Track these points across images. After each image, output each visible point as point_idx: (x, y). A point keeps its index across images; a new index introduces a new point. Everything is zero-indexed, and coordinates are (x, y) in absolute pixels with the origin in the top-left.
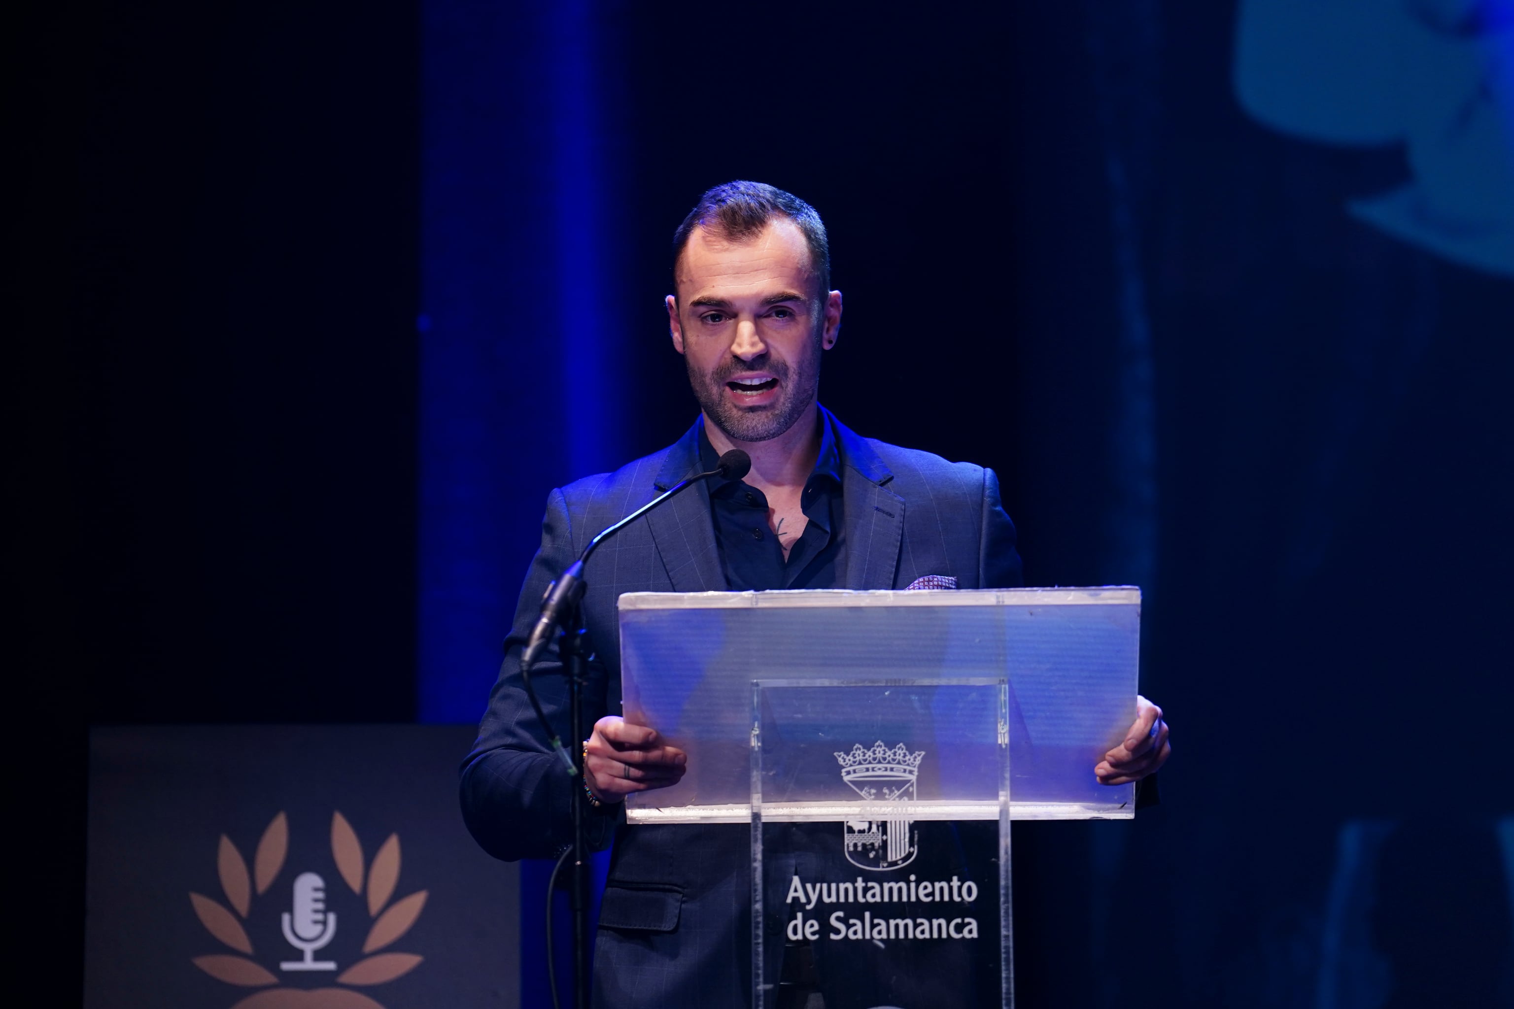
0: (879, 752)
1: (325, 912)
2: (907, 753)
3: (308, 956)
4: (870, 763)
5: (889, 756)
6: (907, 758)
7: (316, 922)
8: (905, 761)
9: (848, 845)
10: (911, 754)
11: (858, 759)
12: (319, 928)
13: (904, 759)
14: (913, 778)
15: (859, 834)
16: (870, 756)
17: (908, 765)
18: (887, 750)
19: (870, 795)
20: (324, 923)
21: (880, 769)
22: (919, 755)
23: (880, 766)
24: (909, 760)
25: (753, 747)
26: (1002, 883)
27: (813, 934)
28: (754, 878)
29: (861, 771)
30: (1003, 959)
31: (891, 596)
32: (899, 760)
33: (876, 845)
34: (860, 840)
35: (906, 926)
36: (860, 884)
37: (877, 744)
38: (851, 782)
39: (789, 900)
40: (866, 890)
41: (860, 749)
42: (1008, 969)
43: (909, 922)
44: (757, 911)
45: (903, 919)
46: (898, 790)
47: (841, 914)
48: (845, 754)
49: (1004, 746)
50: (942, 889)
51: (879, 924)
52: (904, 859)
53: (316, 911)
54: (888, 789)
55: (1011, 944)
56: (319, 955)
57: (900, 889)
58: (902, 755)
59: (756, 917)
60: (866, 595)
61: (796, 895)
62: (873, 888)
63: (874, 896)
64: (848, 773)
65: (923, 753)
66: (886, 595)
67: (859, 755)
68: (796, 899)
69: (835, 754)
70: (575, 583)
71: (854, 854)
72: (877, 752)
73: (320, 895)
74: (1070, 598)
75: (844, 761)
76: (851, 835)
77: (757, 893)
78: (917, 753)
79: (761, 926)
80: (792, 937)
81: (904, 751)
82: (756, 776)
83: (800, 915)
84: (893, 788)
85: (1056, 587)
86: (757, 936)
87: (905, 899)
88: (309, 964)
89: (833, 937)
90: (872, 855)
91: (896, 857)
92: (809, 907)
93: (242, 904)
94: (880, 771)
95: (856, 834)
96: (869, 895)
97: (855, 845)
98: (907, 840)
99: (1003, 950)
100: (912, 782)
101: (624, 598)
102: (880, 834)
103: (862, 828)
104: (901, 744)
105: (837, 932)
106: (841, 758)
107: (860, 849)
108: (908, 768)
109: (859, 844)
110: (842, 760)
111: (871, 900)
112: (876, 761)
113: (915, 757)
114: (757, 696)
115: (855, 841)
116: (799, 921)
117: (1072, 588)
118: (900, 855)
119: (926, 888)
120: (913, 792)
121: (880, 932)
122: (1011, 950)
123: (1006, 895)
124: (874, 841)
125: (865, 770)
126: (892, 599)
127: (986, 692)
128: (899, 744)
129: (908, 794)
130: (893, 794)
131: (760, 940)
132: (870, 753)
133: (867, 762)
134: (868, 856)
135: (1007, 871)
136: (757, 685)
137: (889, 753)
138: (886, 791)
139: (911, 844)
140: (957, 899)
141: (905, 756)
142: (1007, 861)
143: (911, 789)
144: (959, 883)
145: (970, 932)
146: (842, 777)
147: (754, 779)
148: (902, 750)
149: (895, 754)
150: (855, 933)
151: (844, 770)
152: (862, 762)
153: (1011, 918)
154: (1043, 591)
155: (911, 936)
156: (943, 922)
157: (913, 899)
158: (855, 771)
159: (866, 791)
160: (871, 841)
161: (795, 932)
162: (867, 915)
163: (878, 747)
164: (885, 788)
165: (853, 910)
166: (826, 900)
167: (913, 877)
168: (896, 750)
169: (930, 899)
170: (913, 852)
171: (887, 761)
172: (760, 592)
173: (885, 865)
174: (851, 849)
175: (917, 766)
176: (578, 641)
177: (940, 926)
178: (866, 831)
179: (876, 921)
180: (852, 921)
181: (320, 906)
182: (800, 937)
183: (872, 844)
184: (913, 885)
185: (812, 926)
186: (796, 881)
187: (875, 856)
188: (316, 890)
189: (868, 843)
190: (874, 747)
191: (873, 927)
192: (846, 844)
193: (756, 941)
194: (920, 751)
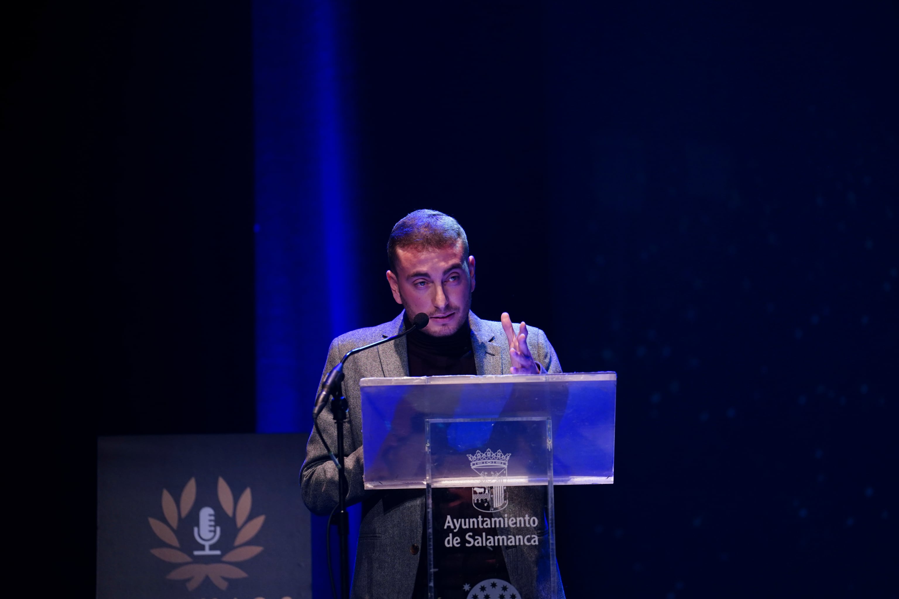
0: (489, 454)
1: (215, 526)
2: (503, 454)
3: (207, 548)
4: (484, 459)
5: (494, 456)
6: (502, 457)
7: (210, 531)
8: (502, 458)
9: (474, 500)
10: (504, 455)
11: (478, 457)
12: (212, 534)
13: (501, 457)
14: (506, 466)
15: (479, 495)
16: (484, 456)
17: (503, 460)
18: (492, 453)
19: (485, 475)
20: (215, 532)
21: (489, 462)
22: (508, 455)
23: (489, 461)
24: (504, 458)
25: (427, 452)
26: (550, 517)
27: (457, 544)
28: (428, 517)
29: (480, 463)
30: (551, 555)
31: (494, 378)
32: (499, 458)
33: (488, 500)
34: (480, 497)
35: (503, 539)
36: (480, 519)
37: (488, 450)
38: (475, 469)
39: (445, 527)
40: (483, 522)
41: (479, 453)
42: (553, 560)
43: (505, 537)
44: (430, 533)
45: (502, 536)
46: (498, 473)
47: (471, 534)
48: (472, 455)
49: (550, 450)
50: (520, 521)
51: (490, 539)
52: (502, 507)
53: (211, 526)
54: (493, 472)
55: (555, 547)
56: (212, 548)
57: (500, 521)
58: (500, 455)
59: (430, 536)
60: (482, 377)
61: (449, 525)
62: (486, 521)
63: (487, 525)
64: (474, 464)
65: (510, 454)
66: (492, 377)
67: (479, 456)
68: (449, 527)
69: (467, 455)
70: (339, 374)
71: (477, 504)
72: (488, 454)
73: (213, 518)
74: (582, 378)
75: (472, 459)
76: (475, 495)
77: (430, 524)
78: (507, 454)
79: (432, 540)
80: (447, 546)
81: (501, 453)
82: (428, 467)
83: (451, 535)
84: (496, 472)
85: (575, 373)
86: (430, 545)
87: (502, 526)
88: (207, 552)
89: (467, 545)
90: (486, 505)
91: (498, 506)
92: (455, 531)
93: (174, 523)
94: (489, 463)
95: (478, 494)
96: (485, 524)
97: (478, 500)
98: (503, 497)
99: (551, 550)
100: (505, 468)
101: (362, 381)
102: (490, 494)
103: (481, 492)
104: (500, 450)
105: (469, 542)
106: (470, 457)
107: (480, 502)
108: (503, 462)
109: (480, 499)
110: (471, 458)
111: (485, 527)
112: (488, 458)
113: (507, 456)
114: (428, 428)
115: (477, 498)
116: (450, 538)
117: (583, 373)
118: (500, 505)
119: (512, 520)
120: (506, 473)
121: (490, 543)
122: (555, 551)
123: (552, 523)
124: (487, 498)
125: (482, 463)
126: (494, 379)
127: (540, 425)
128: (498, 450)
129: (503, 474)
130: (496, 474)
131: (431, 547)
132: (484, 455)
133: (483, 459)
134: (484, 505)
135: (552, 512)
136: (428, 422)
137: (493, 454)
138: (492, 473)
139: (505, 499)
140: (528, 525)
141: (501, 456)
142: (552, 506)
143: (505, 472)
144: (529, 518)
145: (535, 542)
146: (471, 467)
147: (427, 468)
148: (500, 453)
149: (496, 455)
150: (478, 543)
151: (471, 463)
152: (481, 459)
153: (554, 535)
154: (568, 374)
155: (505, 544)
156: (521, 537)
157: (506, 526)
158: (477, 464)
159: (482, 473)
160: (485, 498)
161: (449, 543)
162: (484, 534)
163: (488, 451)
164: (492, 472)
165: (477, 532)
166: (464, 527)
167: (506, 515)
168: (497, 453)
169: (515, 526)
170: (506, 502)
171: (492, 459)
172: (430, 377)
173: (492, 509)
174: (476, 502)
175: (507, 461)
176: (341, 402)
177: (519, 539)
178: (483, 493)
179: (488, 537)
180: (476, 537)
181: (213, 523)
182: (451, 545)
183: (486, 499)
184: (506, 519)
185: (457, 540)
186: (449, 518)
187: (487, 505)
188: (210, 515)
189: (484, 499)
190: (486, 451)
191: (487, 540)
192: (473, 499)
193: (429, 548)
194: (509, 453)
